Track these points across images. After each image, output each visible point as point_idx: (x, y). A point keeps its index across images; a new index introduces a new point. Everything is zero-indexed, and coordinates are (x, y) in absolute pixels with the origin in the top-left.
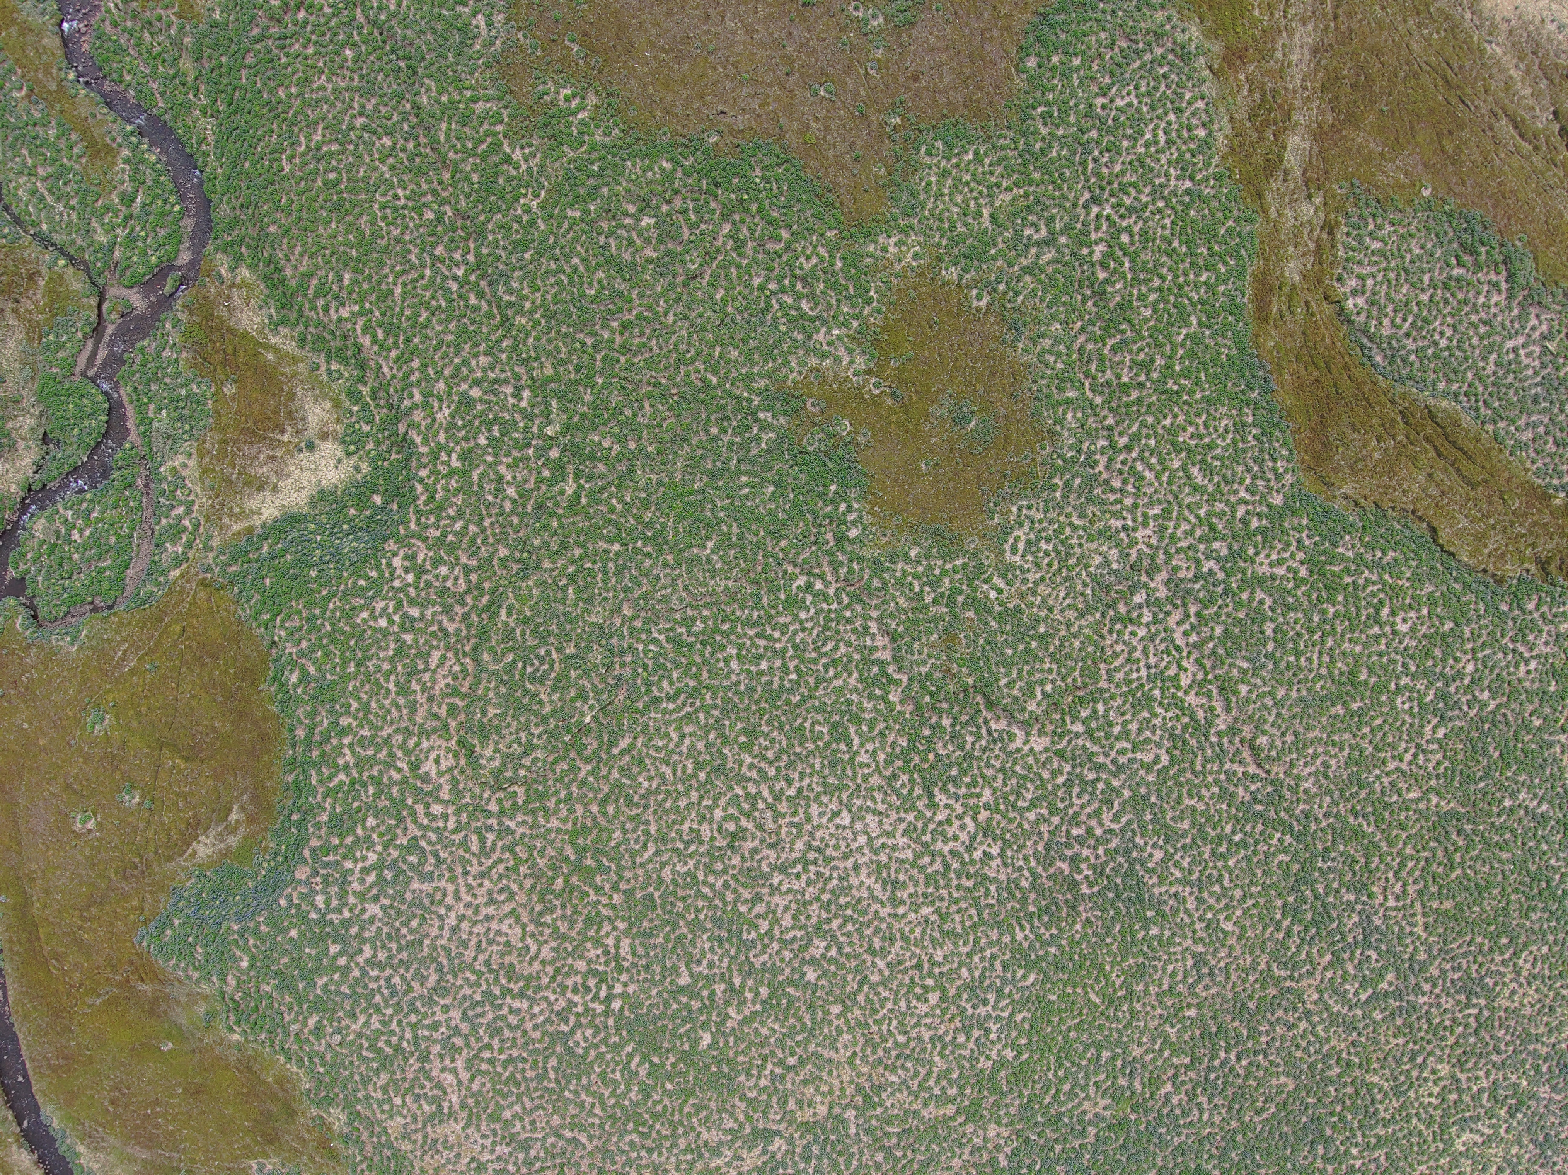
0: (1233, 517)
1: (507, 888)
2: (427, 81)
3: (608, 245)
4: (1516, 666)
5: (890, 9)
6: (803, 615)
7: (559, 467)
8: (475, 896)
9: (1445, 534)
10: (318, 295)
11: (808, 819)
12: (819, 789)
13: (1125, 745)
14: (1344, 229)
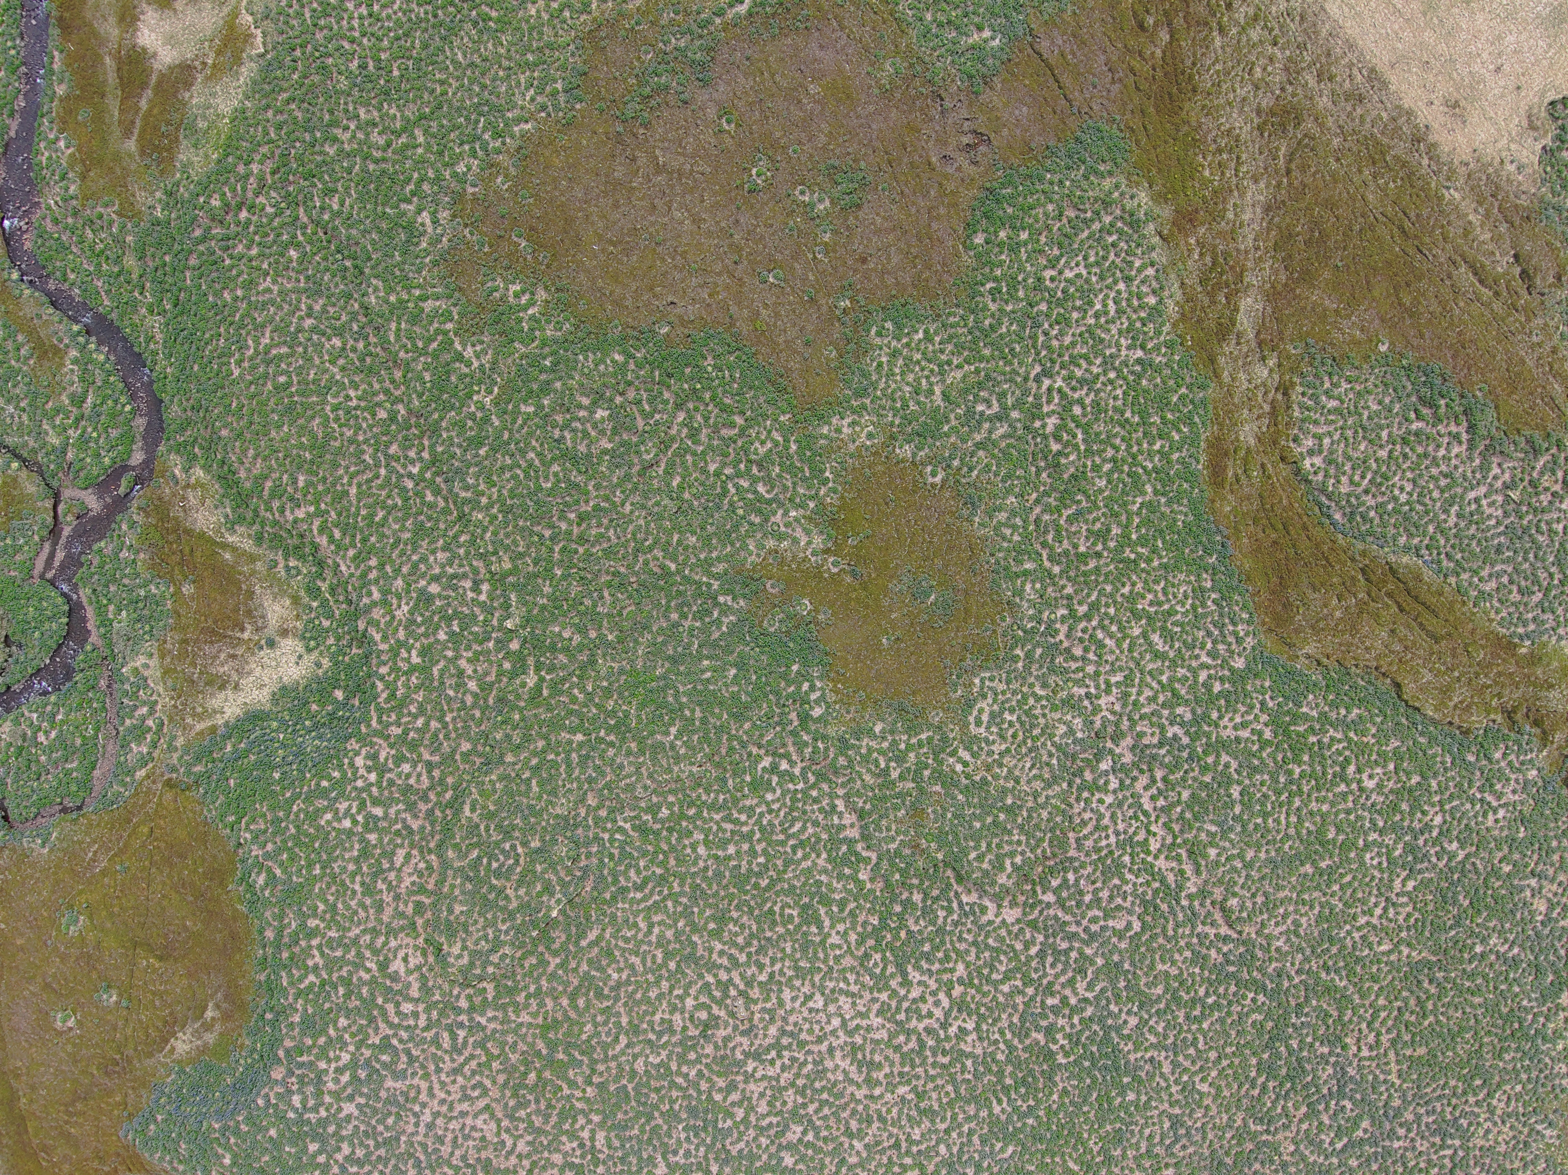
0: (1196, 682)
1: (480, 1084)
2: (374, 282)
3: (563, 437)
4: (1485, 815)
5: (836, 192)
6: (769, 797)
7: (519, 660)
8: (449, 1093)
9: (1410, 689)
10: (272, 496)
11: (781, 1003)
12: (790, 973)
13: (1097, 913)
14: (1299, 389)
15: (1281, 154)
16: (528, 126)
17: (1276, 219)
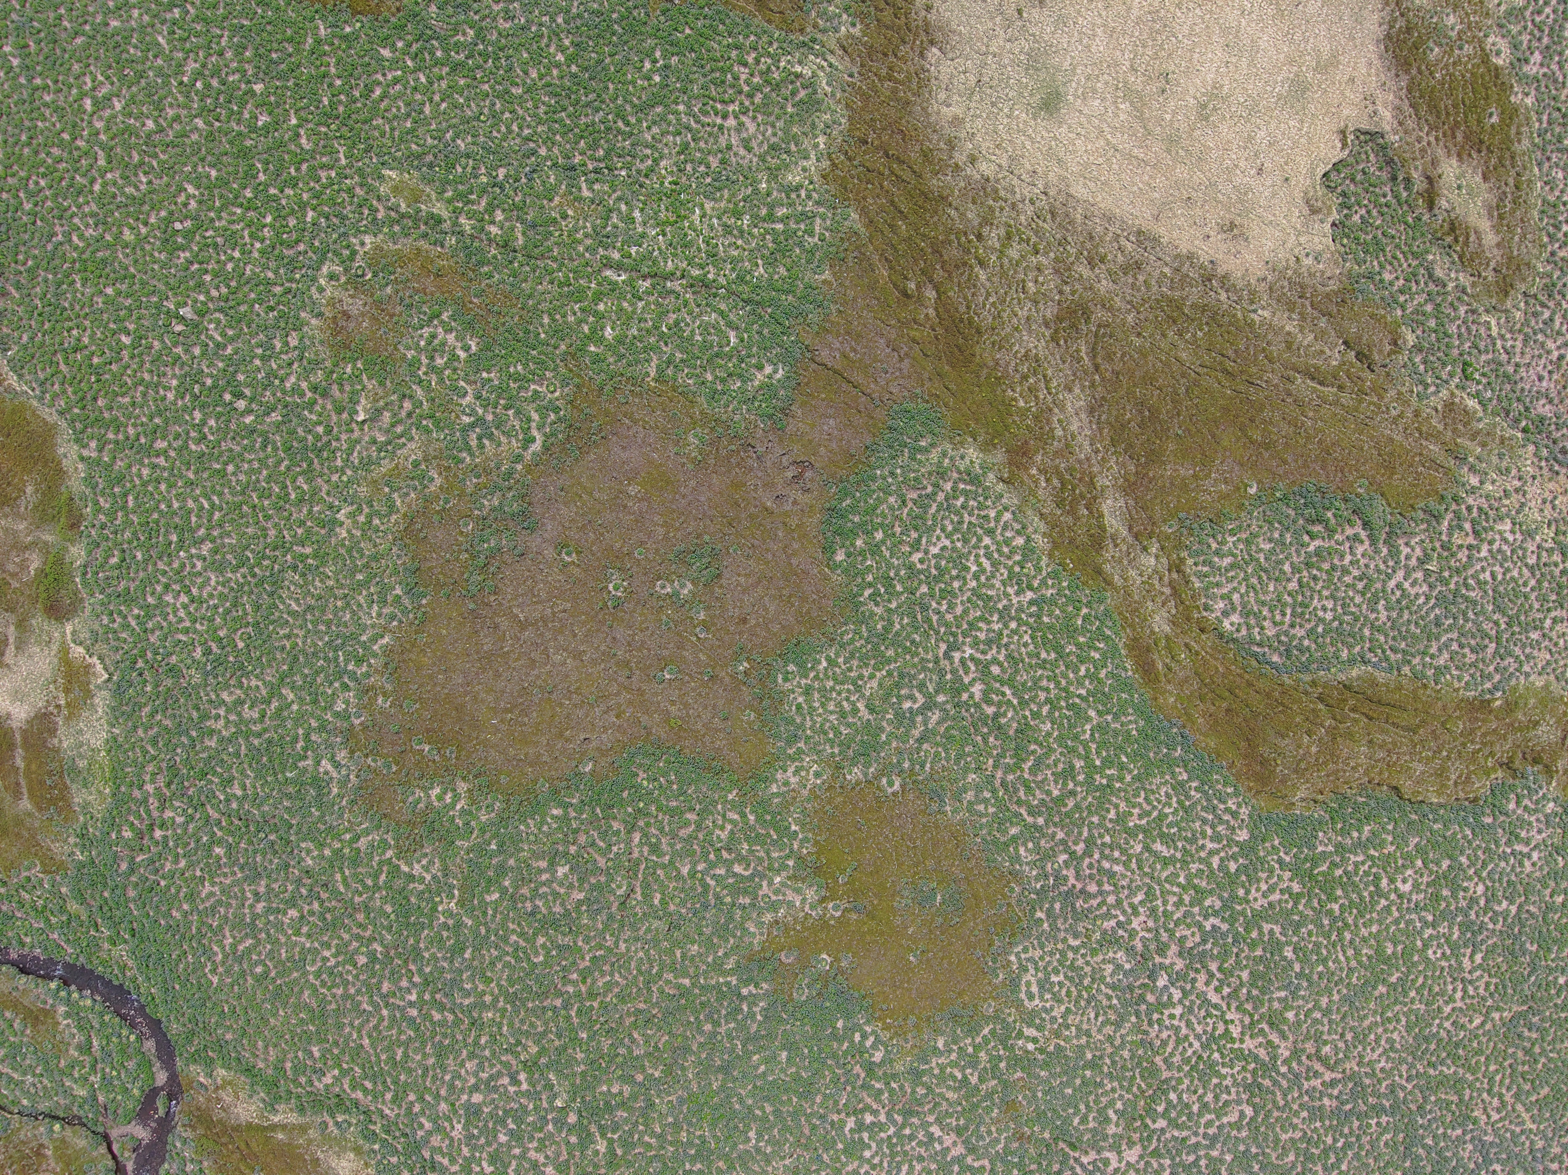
0: (1212, 872)
2: (303, 845)
3: (536, 907)
4: (1521, 865)
5: (693, 572)
6: (867, 1154)
7: (583, 1130)
9: (1407, 786)
10: (296, 1074)
13: (1209, 1117)
14: (1190, 562)
15: (1083, 354)
16: (386, 640)
17: (1104, 417)
